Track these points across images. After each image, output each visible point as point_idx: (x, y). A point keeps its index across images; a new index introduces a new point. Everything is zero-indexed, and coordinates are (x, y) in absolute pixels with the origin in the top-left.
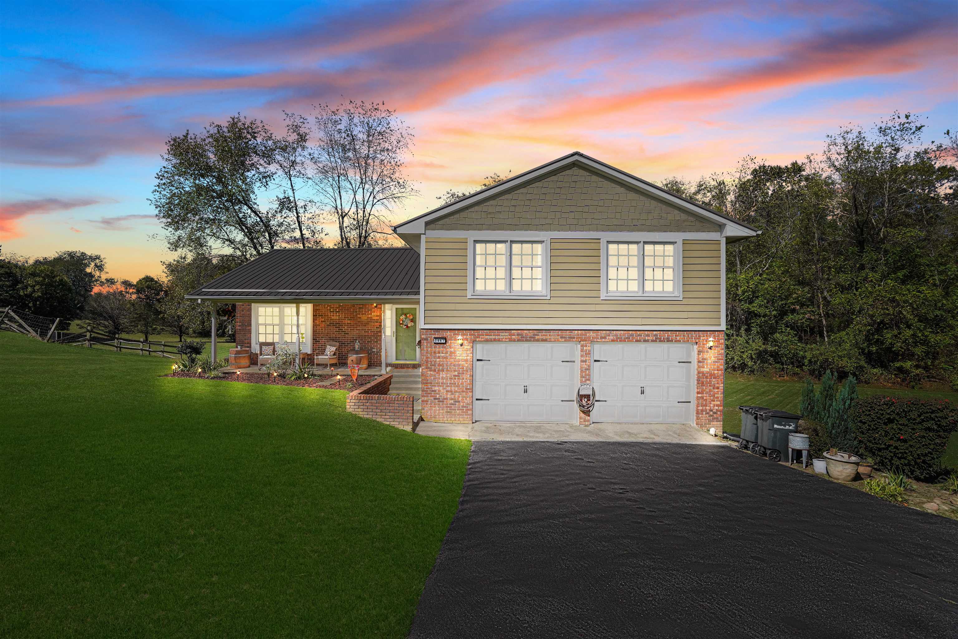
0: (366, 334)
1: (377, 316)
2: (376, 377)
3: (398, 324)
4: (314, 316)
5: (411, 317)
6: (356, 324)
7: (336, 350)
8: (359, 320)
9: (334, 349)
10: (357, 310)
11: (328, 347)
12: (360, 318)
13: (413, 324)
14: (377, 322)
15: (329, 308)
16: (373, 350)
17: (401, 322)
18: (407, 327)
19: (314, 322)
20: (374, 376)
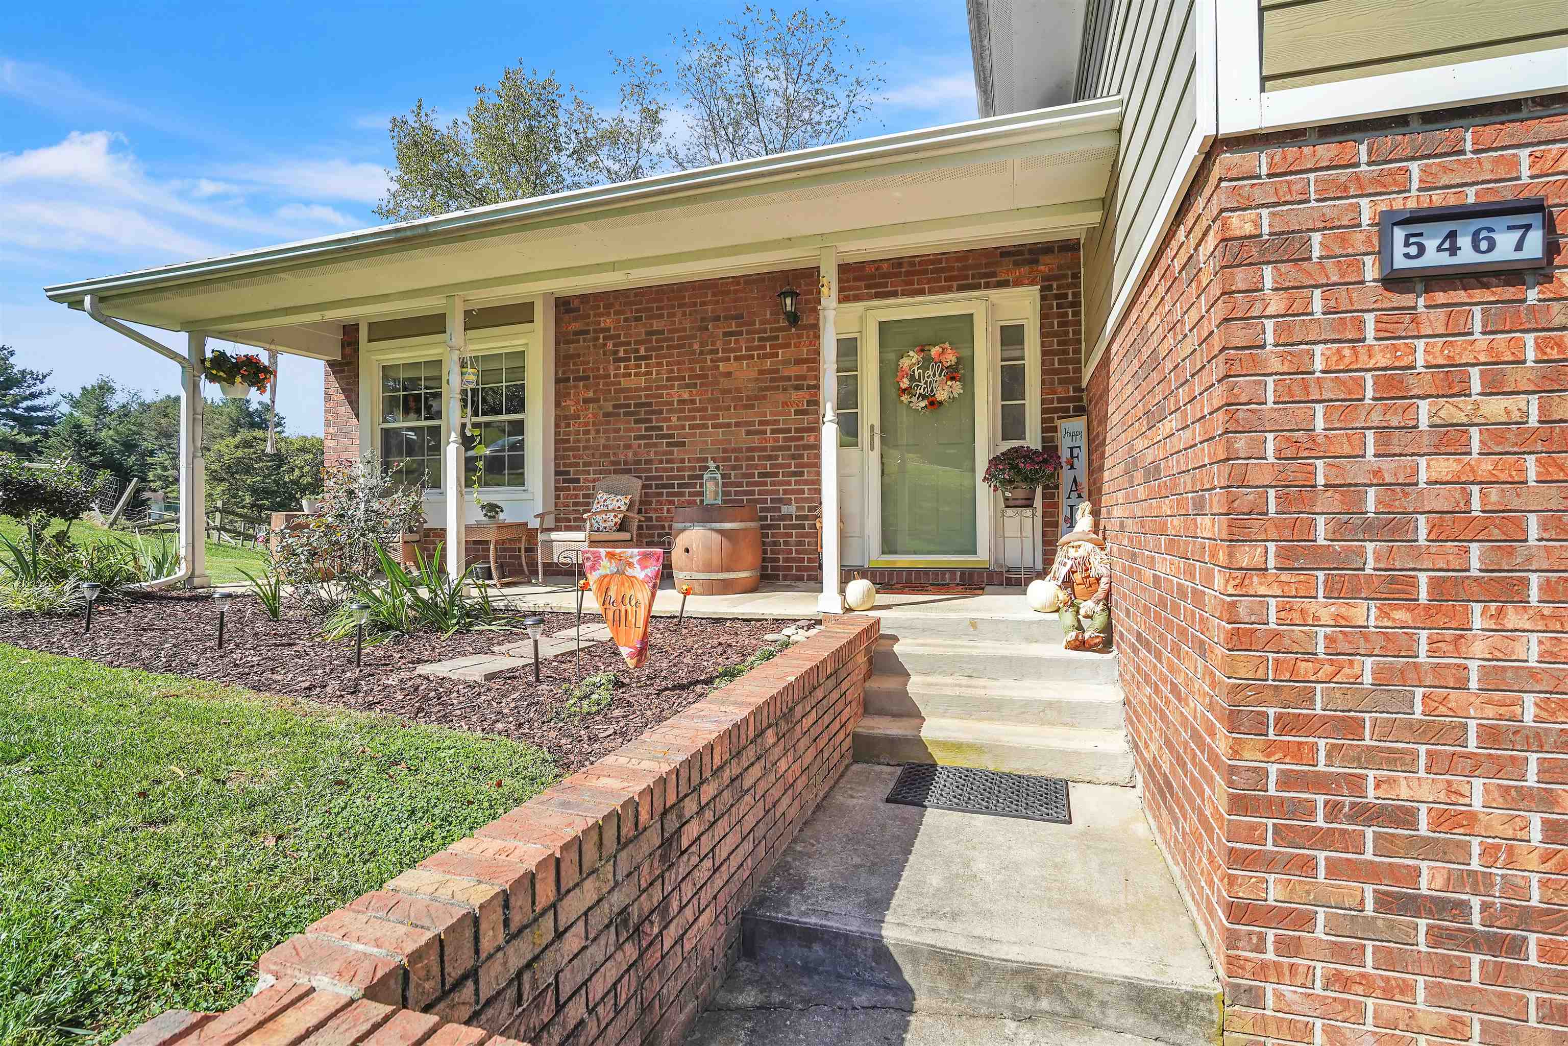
0: (755, 441)
1: (799, 362)
2: (788, 631)
3: (892, 392)
4: (558, 381)
5: (950, 358)
6: (711, 401)
7: (630, 507)
8: (724, 383)
9: (620, 503)
10: (719, 345)
11: (601, 496)
12: (729, 374)
13: (957, 388)
14: (798, 388)
15: (610, 345)
16: (785, 510)
17: (905, 383)
18: (934, 404)
19: (557, 404)
20: (779, 623)
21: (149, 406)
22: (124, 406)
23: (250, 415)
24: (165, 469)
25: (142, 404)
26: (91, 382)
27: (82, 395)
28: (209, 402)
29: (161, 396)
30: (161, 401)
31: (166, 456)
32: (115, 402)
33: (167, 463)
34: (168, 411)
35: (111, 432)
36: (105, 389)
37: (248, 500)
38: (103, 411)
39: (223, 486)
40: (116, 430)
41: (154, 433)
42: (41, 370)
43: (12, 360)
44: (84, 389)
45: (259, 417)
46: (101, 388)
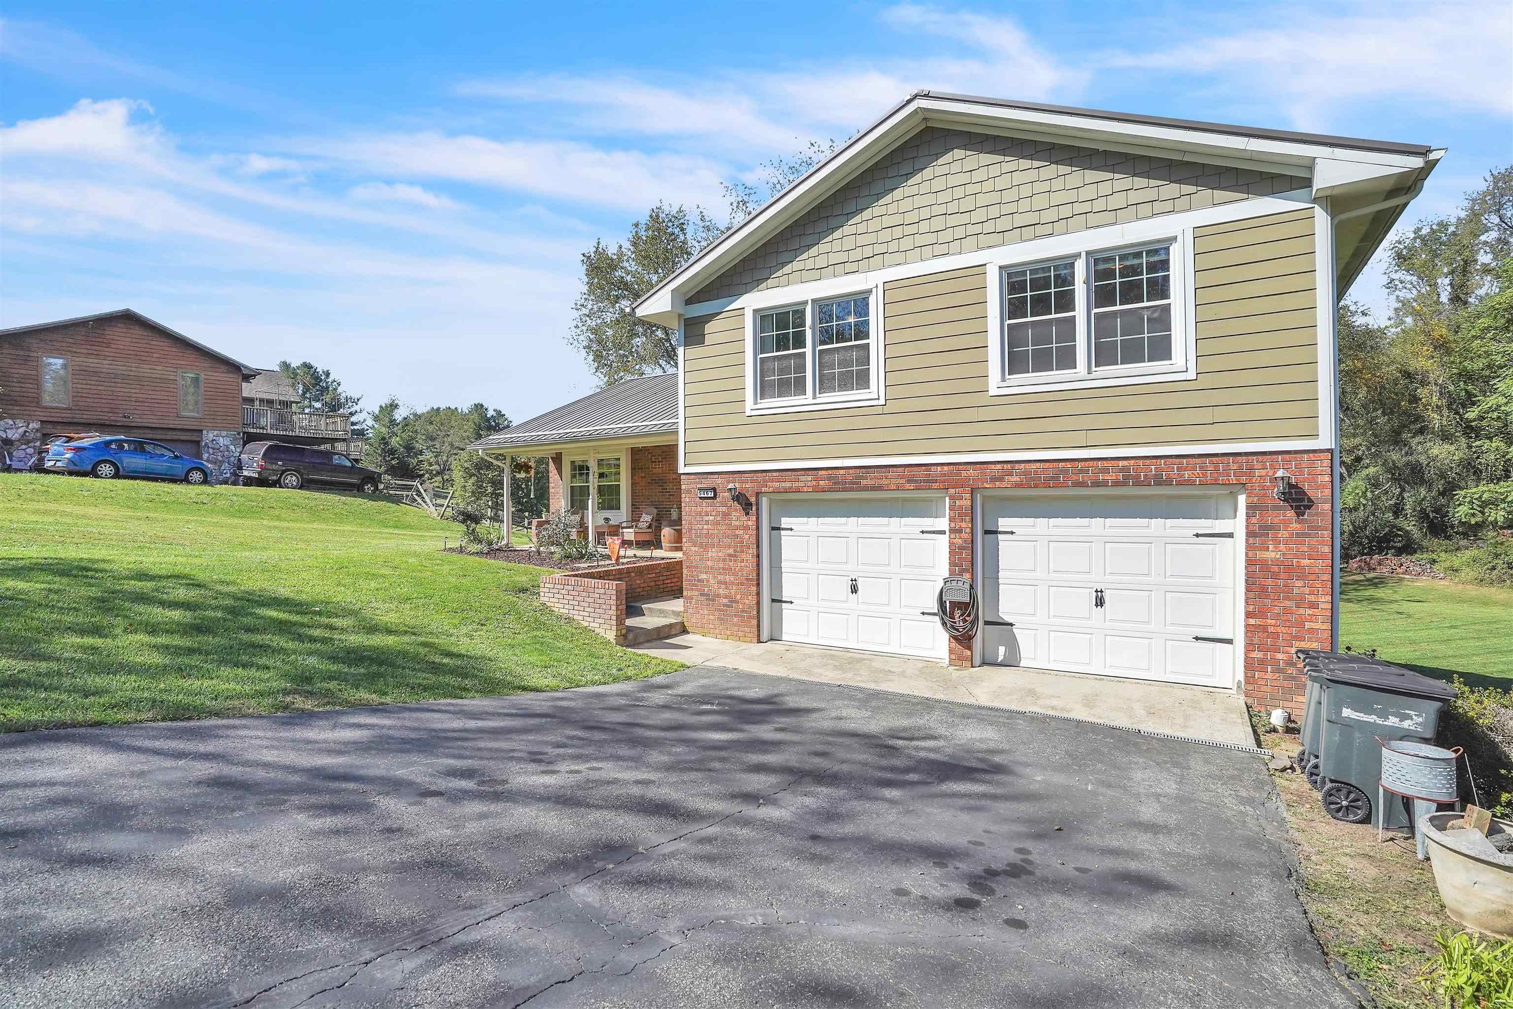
4: (632, 469)
7: (652, 519)
9: (648, 518)
11: (643, 515)
15: (650, 456)
21: (420, 417)
22: (405, 419)
23: (488, 420)
24: (431, 464)
25: (415, 415)
26: (385, 401)
27: (380, 411)
28: (460, 411)
29: (428, 408)
30: (428, 413)
31: (431, 455)
32: (399, 415)
33: (432, 460)
34: (432, 419)
35: (398, 439)
36: (393, 406)
37: (490, 490)
38: (393, 422)
39: (474, 479)
40: (401, 437)
41: (424, 437)
42: (356, 396)
43: (340, 390)
44: (381, 407)
45: (494, 421)
46: (391, 405)
